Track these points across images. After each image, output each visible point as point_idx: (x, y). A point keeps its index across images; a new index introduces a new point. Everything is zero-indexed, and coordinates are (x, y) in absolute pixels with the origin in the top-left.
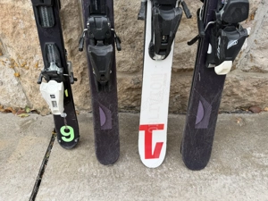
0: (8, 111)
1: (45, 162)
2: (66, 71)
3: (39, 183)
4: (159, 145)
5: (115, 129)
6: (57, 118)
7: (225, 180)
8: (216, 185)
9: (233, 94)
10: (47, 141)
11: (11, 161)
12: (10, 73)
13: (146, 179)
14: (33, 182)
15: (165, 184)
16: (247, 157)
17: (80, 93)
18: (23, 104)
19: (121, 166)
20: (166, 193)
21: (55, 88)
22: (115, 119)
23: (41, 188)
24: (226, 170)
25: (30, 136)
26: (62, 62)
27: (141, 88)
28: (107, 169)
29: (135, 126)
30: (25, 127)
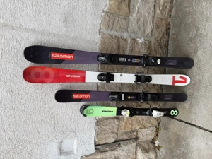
0: (157, 135)
1: (182, 121)
2: (148, 109)
3: (190, 124)
4: (181, 77)
5: (173, 94)
6: (165, 115)
7: (200, 53)
8: (201, 58)
9: (160, 39)
10: (173, 120)
11: (180, 134)
12: (143, 130)
13: (194, 85)
14: (190, 126)
15: (197, 78)
16: (191, 40)
17: (160, 104)
18: (155, 129)
19: (188, 93)
20: (201, 78)
21: (155, 113)
22: (169, 94)
23: (192, 123)
24: (196, 51)
25: (170, 127)
26: (146, 110)
27: (161, 85)
28: (188, 98)
29: (172, 87)
30: (166, 128)
